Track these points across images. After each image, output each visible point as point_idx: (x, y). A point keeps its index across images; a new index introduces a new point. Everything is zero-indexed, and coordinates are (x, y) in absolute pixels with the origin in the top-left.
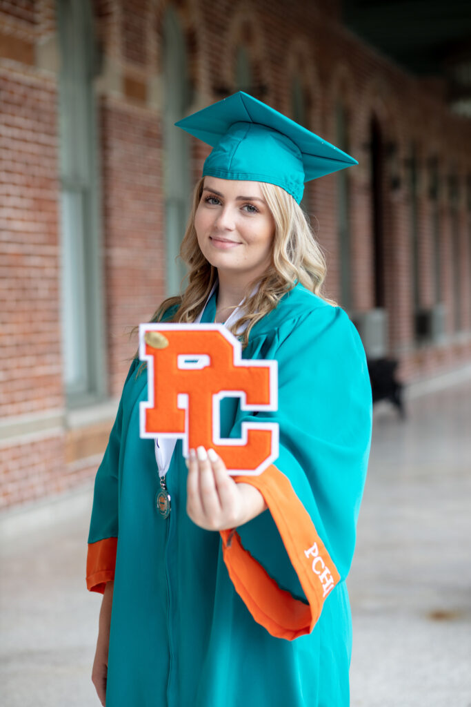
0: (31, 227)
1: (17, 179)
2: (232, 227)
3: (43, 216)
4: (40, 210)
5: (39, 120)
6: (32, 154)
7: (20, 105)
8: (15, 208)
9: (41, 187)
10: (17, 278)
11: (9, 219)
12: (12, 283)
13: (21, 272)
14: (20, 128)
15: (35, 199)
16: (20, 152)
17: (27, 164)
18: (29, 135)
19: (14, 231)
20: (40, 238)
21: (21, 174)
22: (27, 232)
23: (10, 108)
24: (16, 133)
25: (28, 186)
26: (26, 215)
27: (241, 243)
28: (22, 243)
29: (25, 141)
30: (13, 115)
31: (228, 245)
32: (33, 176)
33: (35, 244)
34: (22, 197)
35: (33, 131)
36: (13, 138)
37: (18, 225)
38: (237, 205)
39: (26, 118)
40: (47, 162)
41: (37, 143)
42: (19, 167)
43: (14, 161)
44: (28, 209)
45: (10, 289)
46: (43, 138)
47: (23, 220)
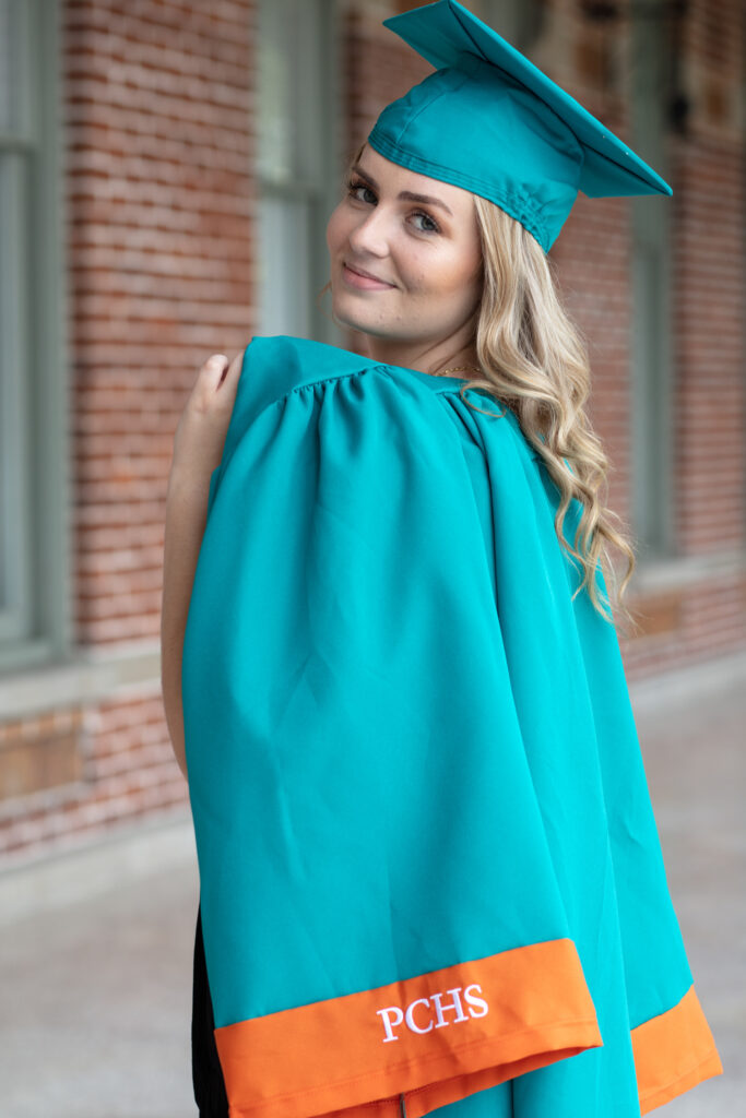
0: (196, 267)
1: (167, 172)
2: (382, 249)
3: (222, 247)
4: (216, 235)
5: (214, 59)
6: (200, 124)
7: (175, 27)
8: (162, 229)
9: (217, 190)
10: (163, 367)
11: (149, 251)
12: (153, 377)
13: (173, 356)
14: (175, 72)
15: (203, 212)
16: (174, 119)
17: (188, 143)
18: (195, 88)
19: (160, 276)
20: (216, 290)
21: (175, 162)
22: (187, 278)
23: (153, 33)
24: (167, 82)
25: (190, 187)
26: (185, 244)
27: (395, 286)
28: (175, 299)
29: (186, 98)
30: (161, 46)
31: (368, 283)
32: (202, 167)
33: (202, 301)
34: (176, 208)
35: (203, 78)
36: (161, 93)
37: (167, 264)
38: (401, 210)
39: (188, 52)
40: (230, 141)
41: (212, 103)
42: (172, 149)
43: (160, 137)
44: (189, 233)
45: (149, 389)
46: (224, 94)
47: (177, 254)
